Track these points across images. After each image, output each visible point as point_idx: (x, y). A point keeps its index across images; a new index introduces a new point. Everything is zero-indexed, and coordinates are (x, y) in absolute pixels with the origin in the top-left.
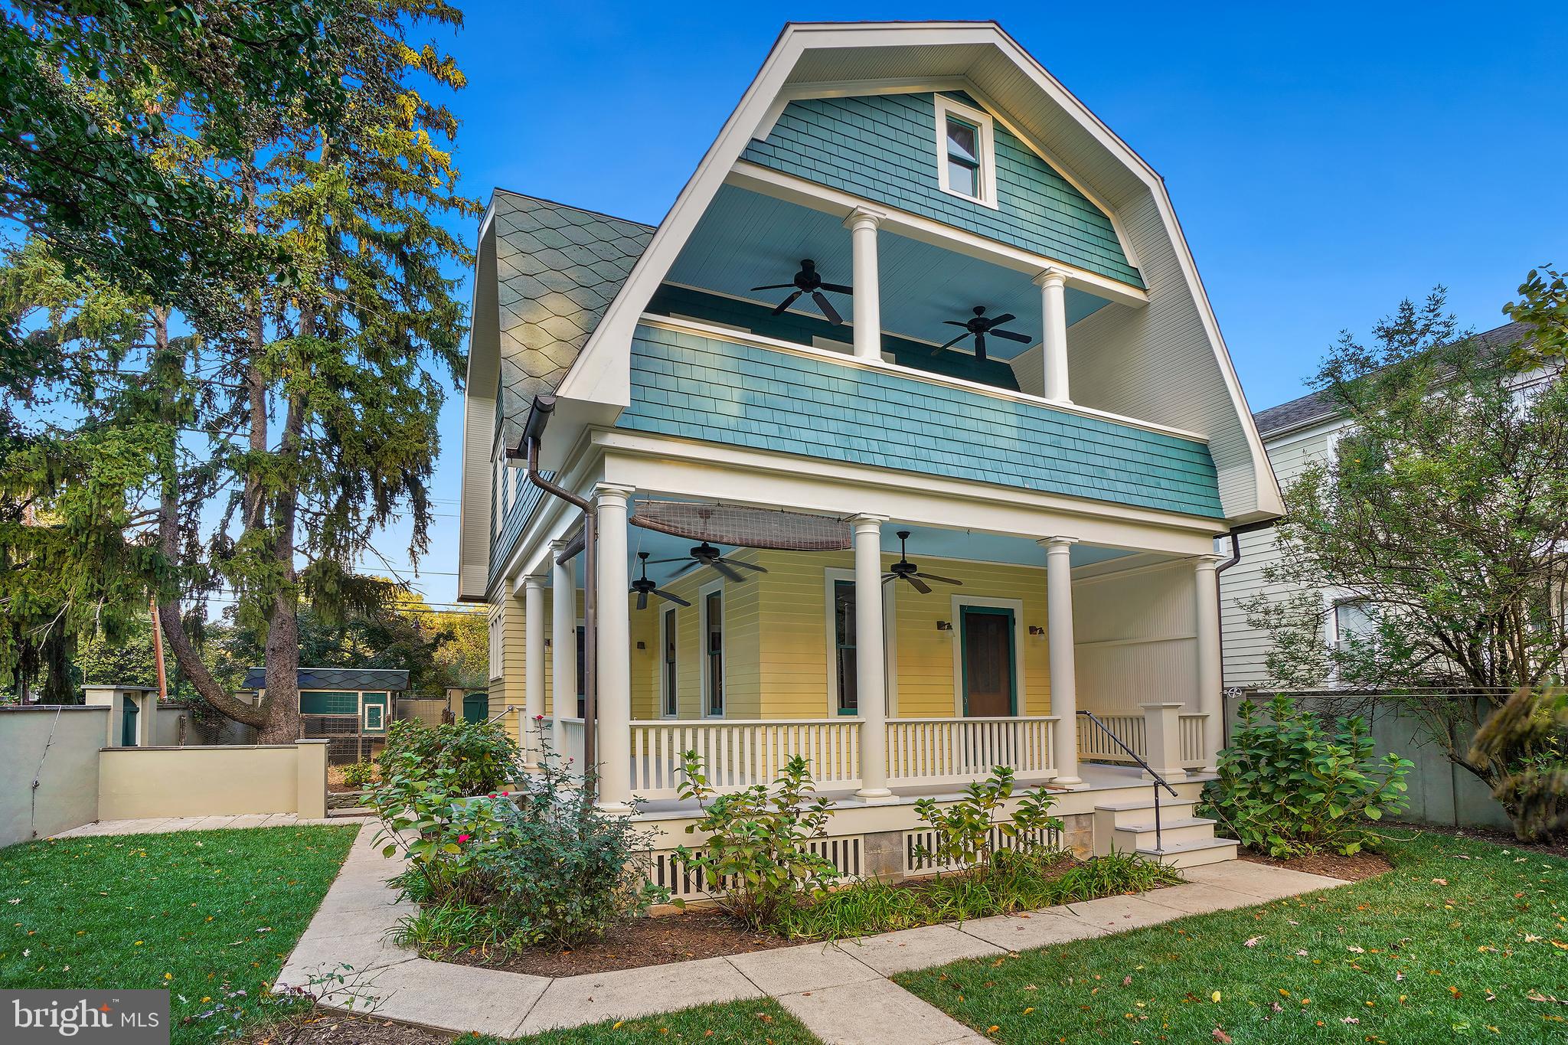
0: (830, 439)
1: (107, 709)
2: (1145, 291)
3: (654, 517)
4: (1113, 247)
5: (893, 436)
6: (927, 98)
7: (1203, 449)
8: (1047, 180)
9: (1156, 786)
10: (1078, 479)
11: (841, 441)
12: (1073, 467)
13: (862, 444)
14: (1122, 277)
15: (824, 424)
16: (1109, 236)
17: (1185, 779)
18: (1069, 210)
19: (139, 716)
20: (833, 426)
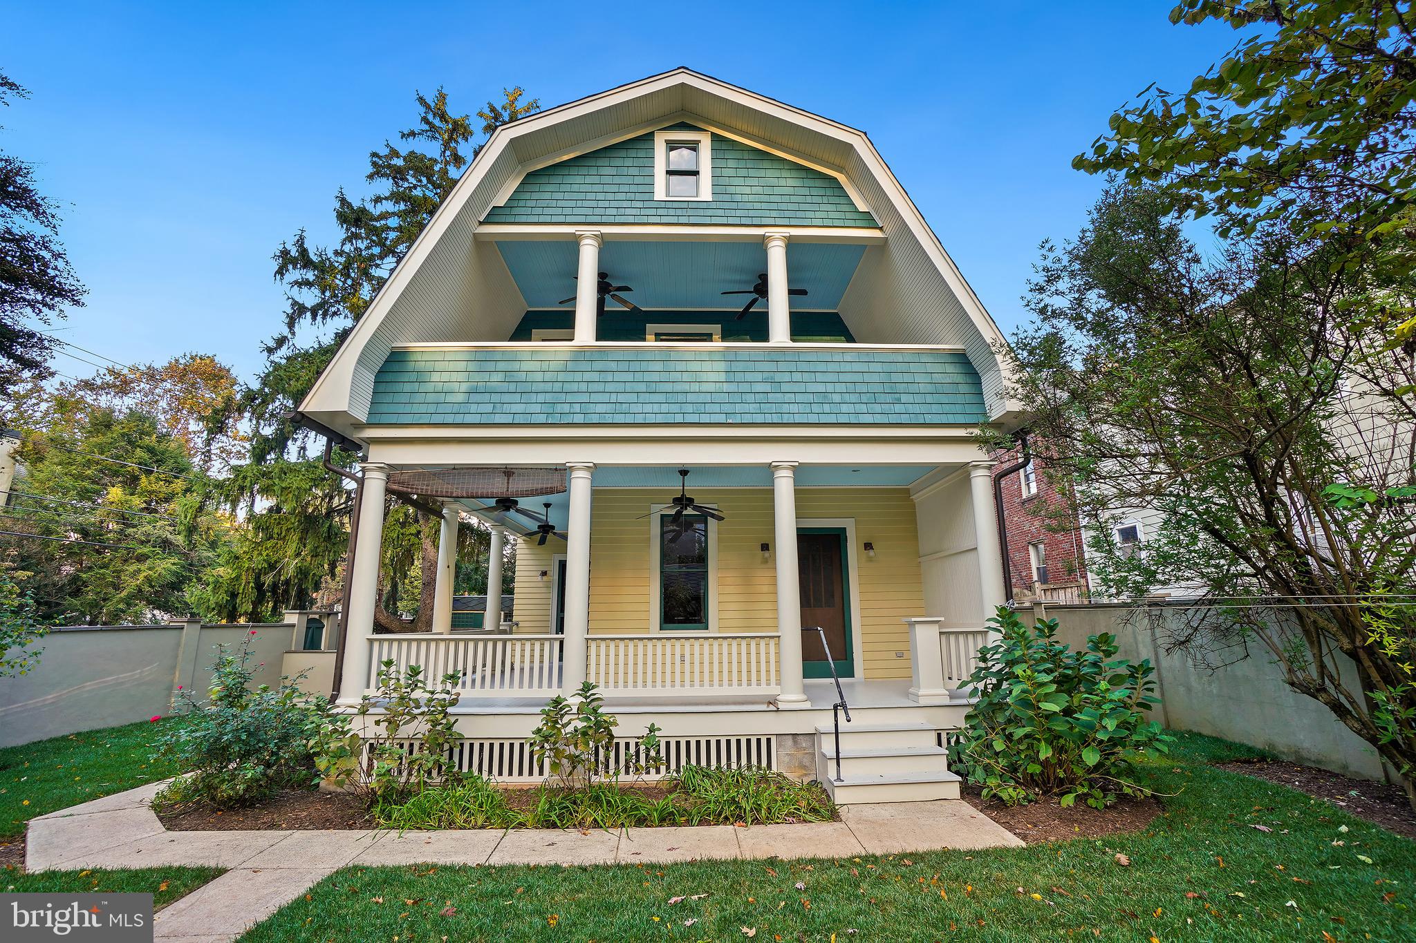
0: (537, 408)
1: (293, 626)
2: (881, 229)
3: (403, 483)
4: (842, 200)
5: (595, 398)
6: (650, 137)
7: (961, 359)
8: (766, 164)
9: (835, 708)
10: (794, 408)
11: (546, 408)
12: (789, 397)
13: (566, 408)
14: (851, 223)
15: (533, 398)
16: (837, 192)
17: (947, 701)
18: (791, 182)
19: (324, 630)
20: (541, 398)
